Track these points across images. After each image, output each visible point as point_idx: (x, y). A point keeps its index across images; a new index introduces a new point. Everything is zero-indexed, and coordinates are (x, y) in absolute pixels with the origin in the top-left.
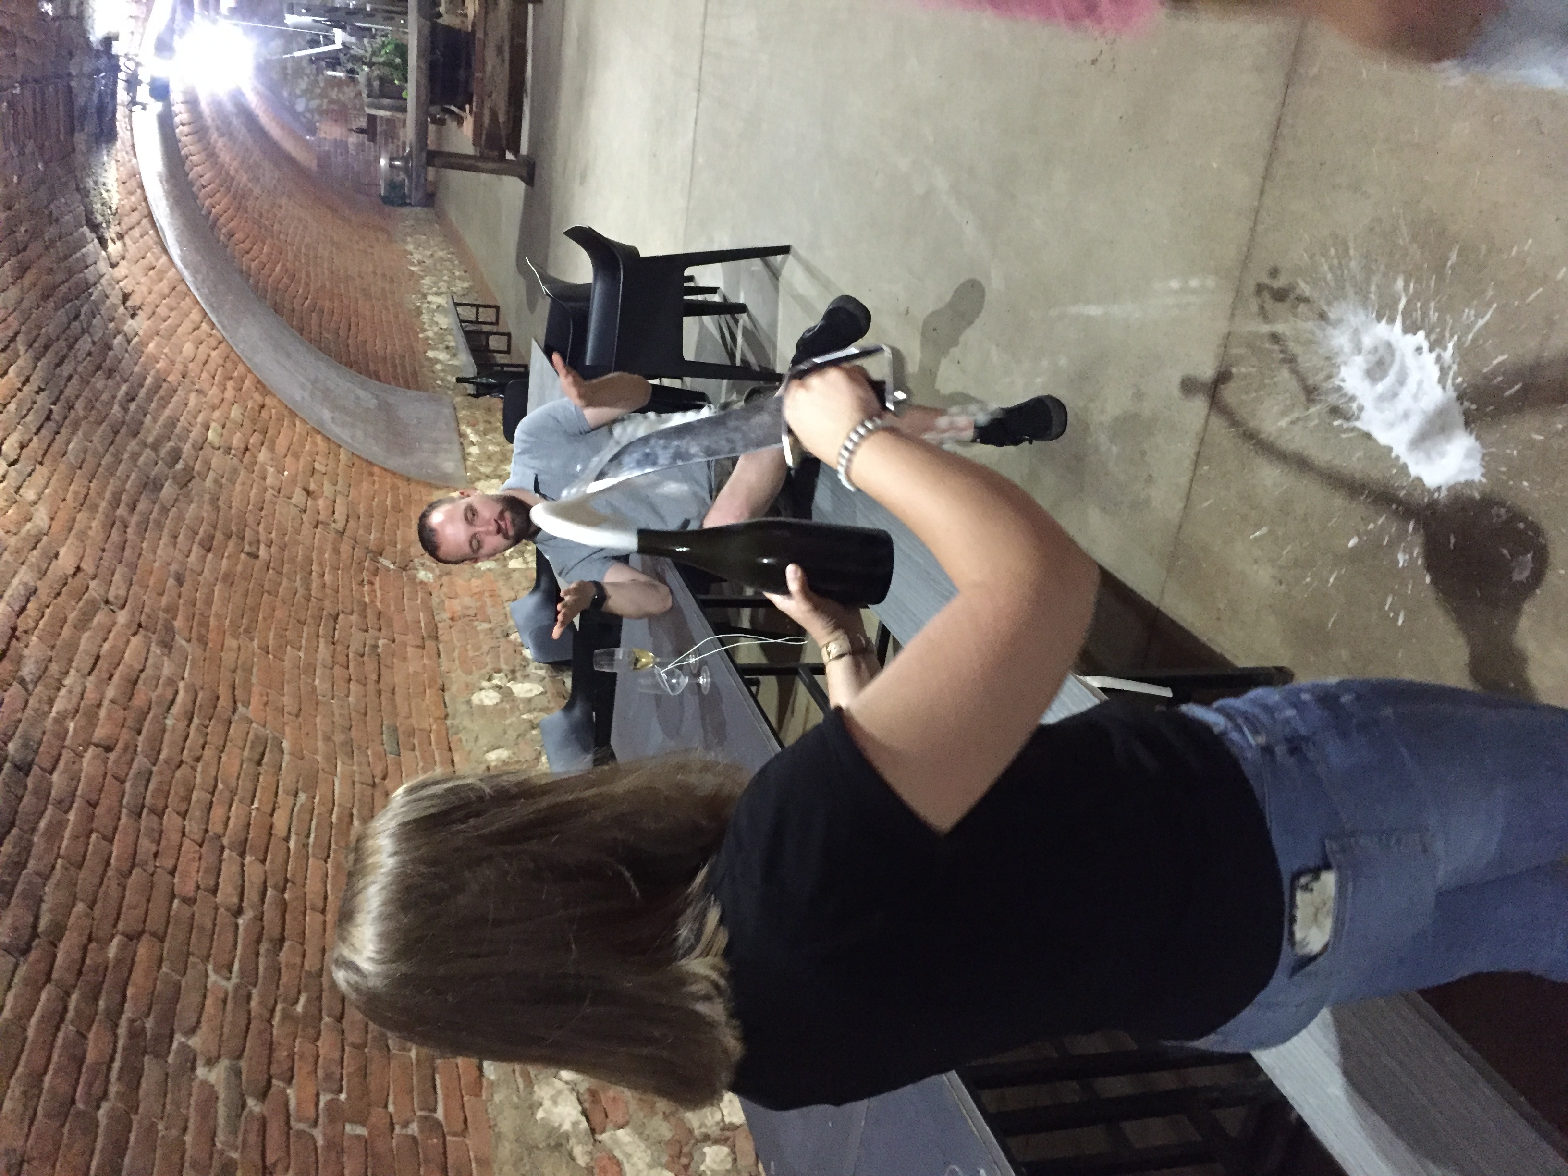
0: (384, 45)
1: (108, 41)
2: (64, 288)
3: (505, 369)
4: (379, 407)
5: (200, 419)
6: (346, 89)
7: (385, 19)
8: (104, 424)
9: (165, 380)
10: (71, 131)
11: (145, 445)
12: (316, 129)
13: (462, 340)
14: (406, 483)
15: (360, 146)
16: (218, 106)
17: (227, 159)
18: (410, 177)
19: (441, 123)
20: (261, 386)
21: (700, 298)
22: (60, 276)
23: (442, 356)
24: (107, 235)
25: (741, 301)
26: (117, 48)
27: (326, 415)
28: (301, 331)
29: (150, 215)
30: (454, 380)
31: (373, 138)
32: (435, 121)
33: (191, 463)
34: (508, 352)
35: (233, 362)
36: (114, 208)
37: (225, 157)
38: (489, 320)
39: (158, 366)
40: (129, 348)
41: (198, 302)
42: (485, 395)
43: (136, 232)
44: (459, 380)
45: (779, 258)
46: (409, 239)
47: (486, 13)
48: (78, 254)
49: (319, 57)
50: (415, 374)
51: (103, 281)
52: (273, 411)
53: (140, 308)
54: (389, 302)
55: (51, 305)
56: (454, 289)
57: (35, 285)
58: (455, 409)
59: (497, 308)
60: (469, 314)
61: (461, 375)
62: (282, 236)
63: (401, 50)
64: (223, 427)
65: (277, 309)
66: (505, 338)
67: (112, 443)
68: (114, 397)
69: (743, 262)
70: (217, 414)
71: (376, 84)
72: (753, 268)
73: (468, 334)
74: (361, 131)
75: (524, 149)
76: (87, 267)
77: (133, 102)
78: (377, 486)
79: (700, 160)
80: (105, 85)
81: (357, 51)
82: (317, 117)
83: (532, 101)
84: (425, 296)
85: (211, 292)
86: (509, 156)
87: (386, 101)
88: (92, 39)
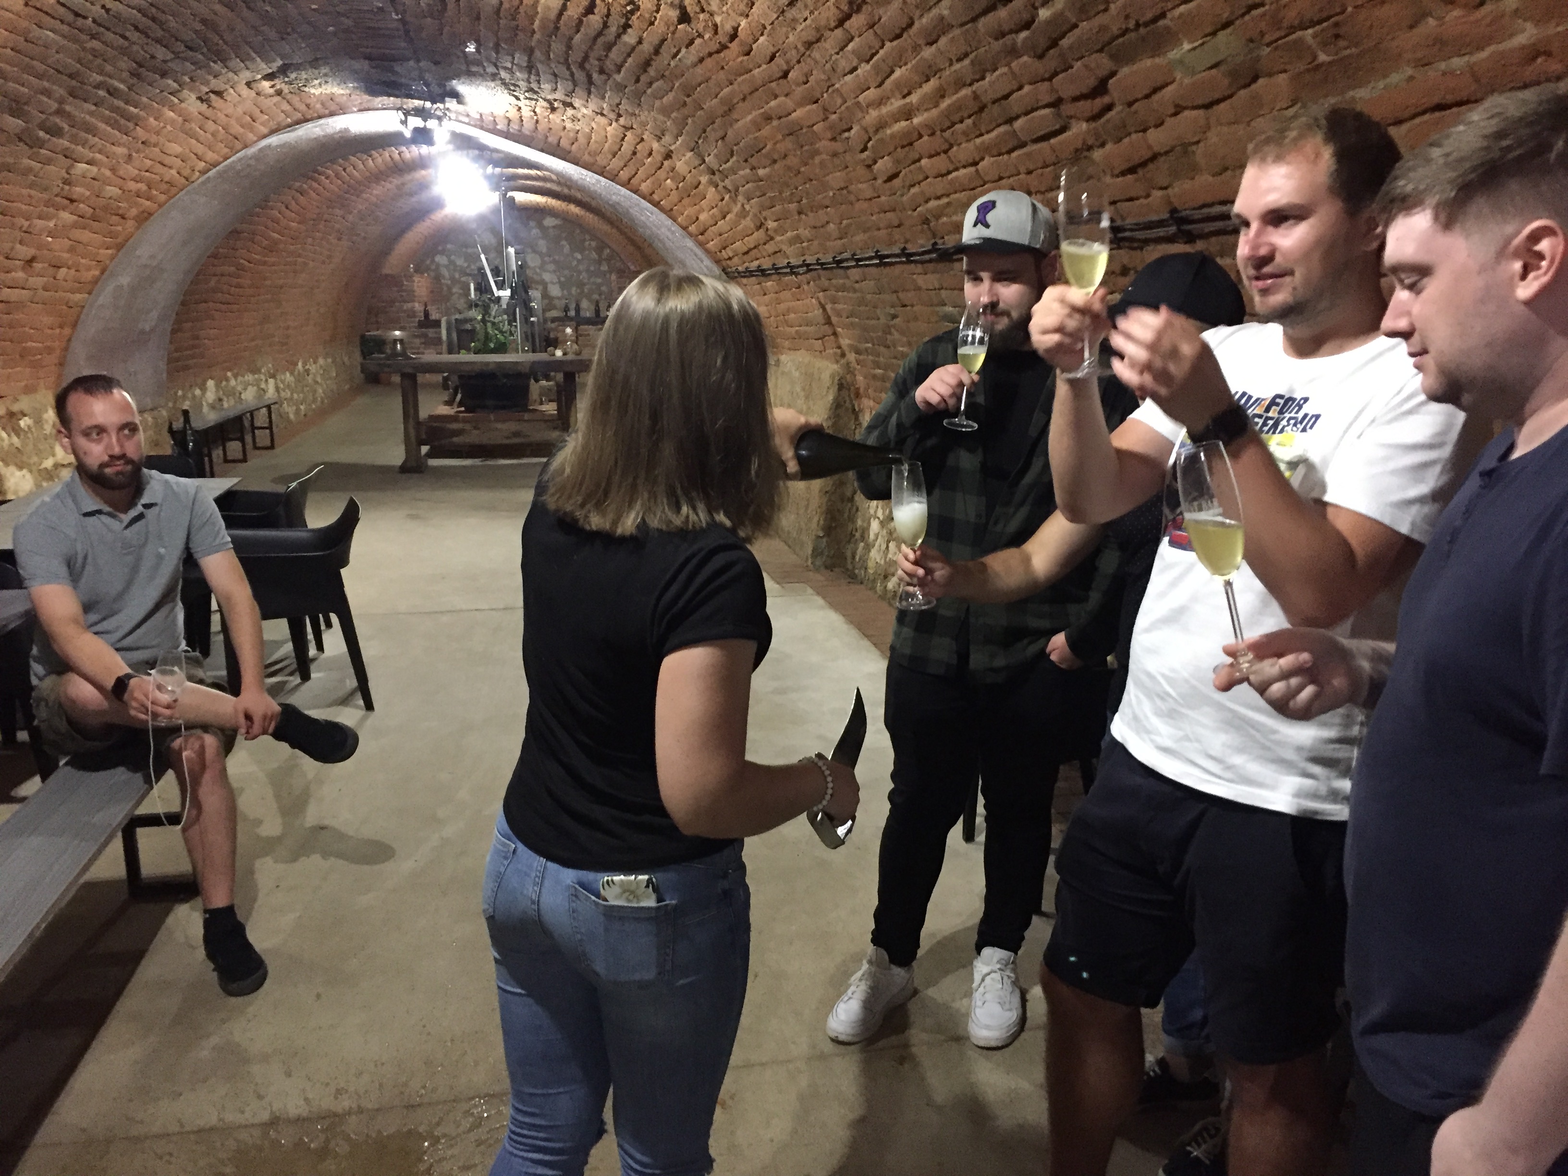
0: (502, 332)
1: (456, 96)
2: (216, 39)
3: (206, 459)
4: (142, 332)
5: (98, 156)
6: (462, 301)
7: (526, 333)
8: (78, 66)
9: (137, 125)
10: (369, 58)
11: (61, 101)
12: (422, 273)
13: (232, 414)
14: (57, 361)
15: (412, 314)
16: (424, 186)
17: (375, 192)
18: (388, 358)
19: (445, 386)
20: (145, 217)
21: (310, 636)
22: (228, 37)
23: (211, 395)
24: (277, 81)
25: (313, 675)
26: (451, 104)
27: (125, 280)
28: (215, 256)
29: (307, 120)
30: (185, 408)
31: (421, 325)
32: (446, 379)
33: (46, 146)
34: (226, 461)
35: (169, 190)
36: (306, 89)
37: (377, 190)
38: (257, 440)
39: (151, 120)
40: (165, 93)
41: (226, 159)
42: (174, 439)
43: (286, 107)
44: (186, 413)
45: (361, 702)
46: (330, 360)
47: (546, 421)
48: (254, 55)
49: (484, 275)
50: (186, 368)
51: (231, 74)
52: (120, 228)
53: (210, 106)
54: (260, 342)
55: (199, 26)
56: (285, 405)
57: (216, 14)
58: (152, 410)
59: (272, 447)
60: (261, 419)
61: (191, 414)
62: (310, 240)
63: (501, 348)
64: (94, 179)
65: (235, 233)
66: (241, 457)
67: (59, 72)
68: (110, 77)
69: (352, 671)
70: (108, 173)
71: (468, 327)
72: (348, 681)
73: (239, 419)
74: (427, 314)
75: (433, 462)
76: (242, 61)
77: (407, 113)
78: (49, 332)
79: (445, 619)
80: (416, 90)
81: (494, 308)
82: (432, 274)
83: (478, 466)
84: (273, 376)
85: (238, 172)
86: (425, 449)
87: (454, 336)
88: (454, 82)
